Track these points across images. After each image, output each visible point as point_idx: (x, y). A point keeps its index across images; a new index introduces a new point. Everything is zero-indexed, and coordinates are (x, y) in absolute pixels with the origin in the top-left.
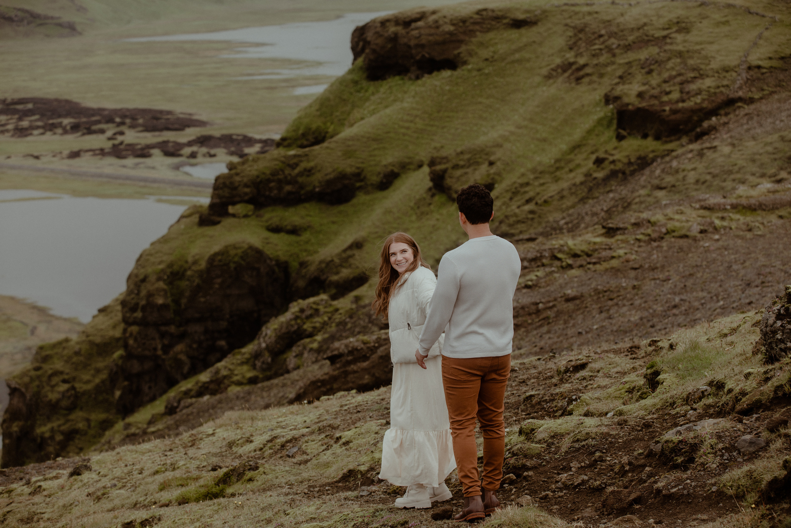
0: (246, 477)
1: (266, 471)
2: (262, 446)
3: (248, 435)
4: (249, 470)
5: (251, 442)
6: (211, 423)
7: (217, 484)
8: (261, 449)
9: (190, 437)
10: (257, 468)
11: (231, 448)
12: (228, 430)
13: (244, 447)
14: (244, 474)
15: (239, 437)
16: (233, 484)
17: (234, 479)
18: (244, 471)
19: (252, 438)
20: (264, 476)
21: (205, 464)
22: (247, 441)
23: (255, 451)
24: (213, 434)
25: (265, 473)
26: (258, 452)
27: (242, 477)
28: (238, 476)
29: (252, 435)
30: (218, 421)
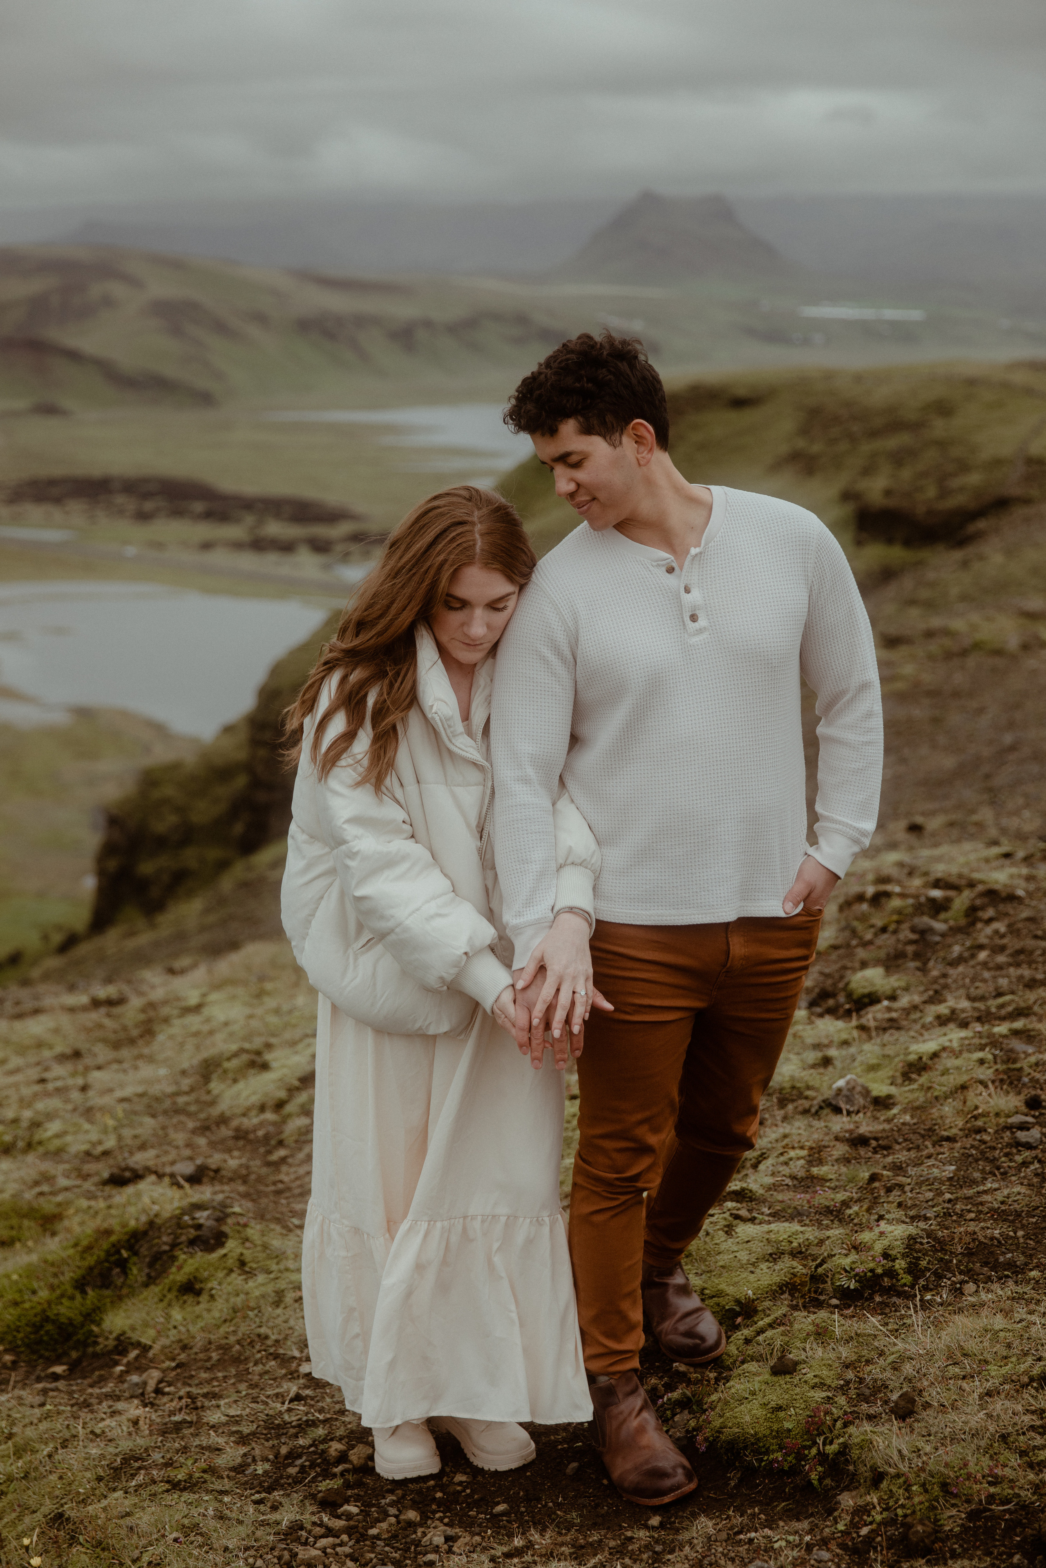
0: (177, 1275)
1: (248, 1255)
2: (282, 1094)
3: (257, 1043)
4: (192, 1243)
5: (265, 1067)
6: (200, 974)
7: (80, 1285)
8: (279, 1105)
9: (143, 1010)
10: (218, 1239)
11: (206, 1078)
12: (234, 997)
13: (241, 1085)
14: (174, 1258)
15: (234, 1047)
16: (132, 1294)
17: (137, 1272)
18: (174, 1245)
19: (268, 1057)
20: (237, 1279)
21: (110, 1143)
22: (252, 1064)
23: (262, 1108)
24: (197, 1008)
25: (242, 1263)
26: (269, 1116)
27: (164, 1271)
28: (151, 1265)
29: (269, 1046)
30: (225, 966)
